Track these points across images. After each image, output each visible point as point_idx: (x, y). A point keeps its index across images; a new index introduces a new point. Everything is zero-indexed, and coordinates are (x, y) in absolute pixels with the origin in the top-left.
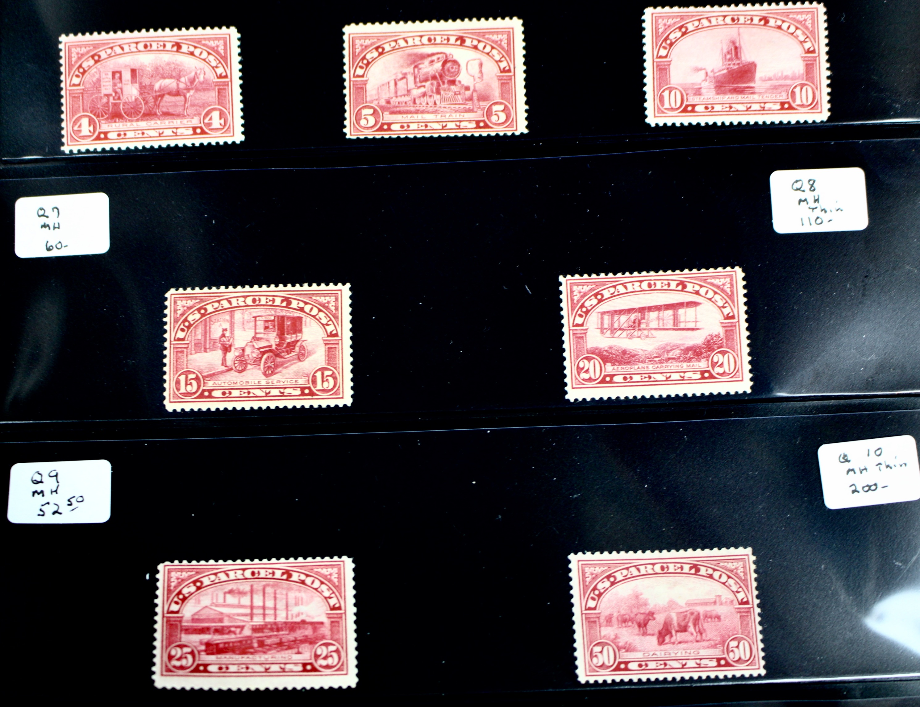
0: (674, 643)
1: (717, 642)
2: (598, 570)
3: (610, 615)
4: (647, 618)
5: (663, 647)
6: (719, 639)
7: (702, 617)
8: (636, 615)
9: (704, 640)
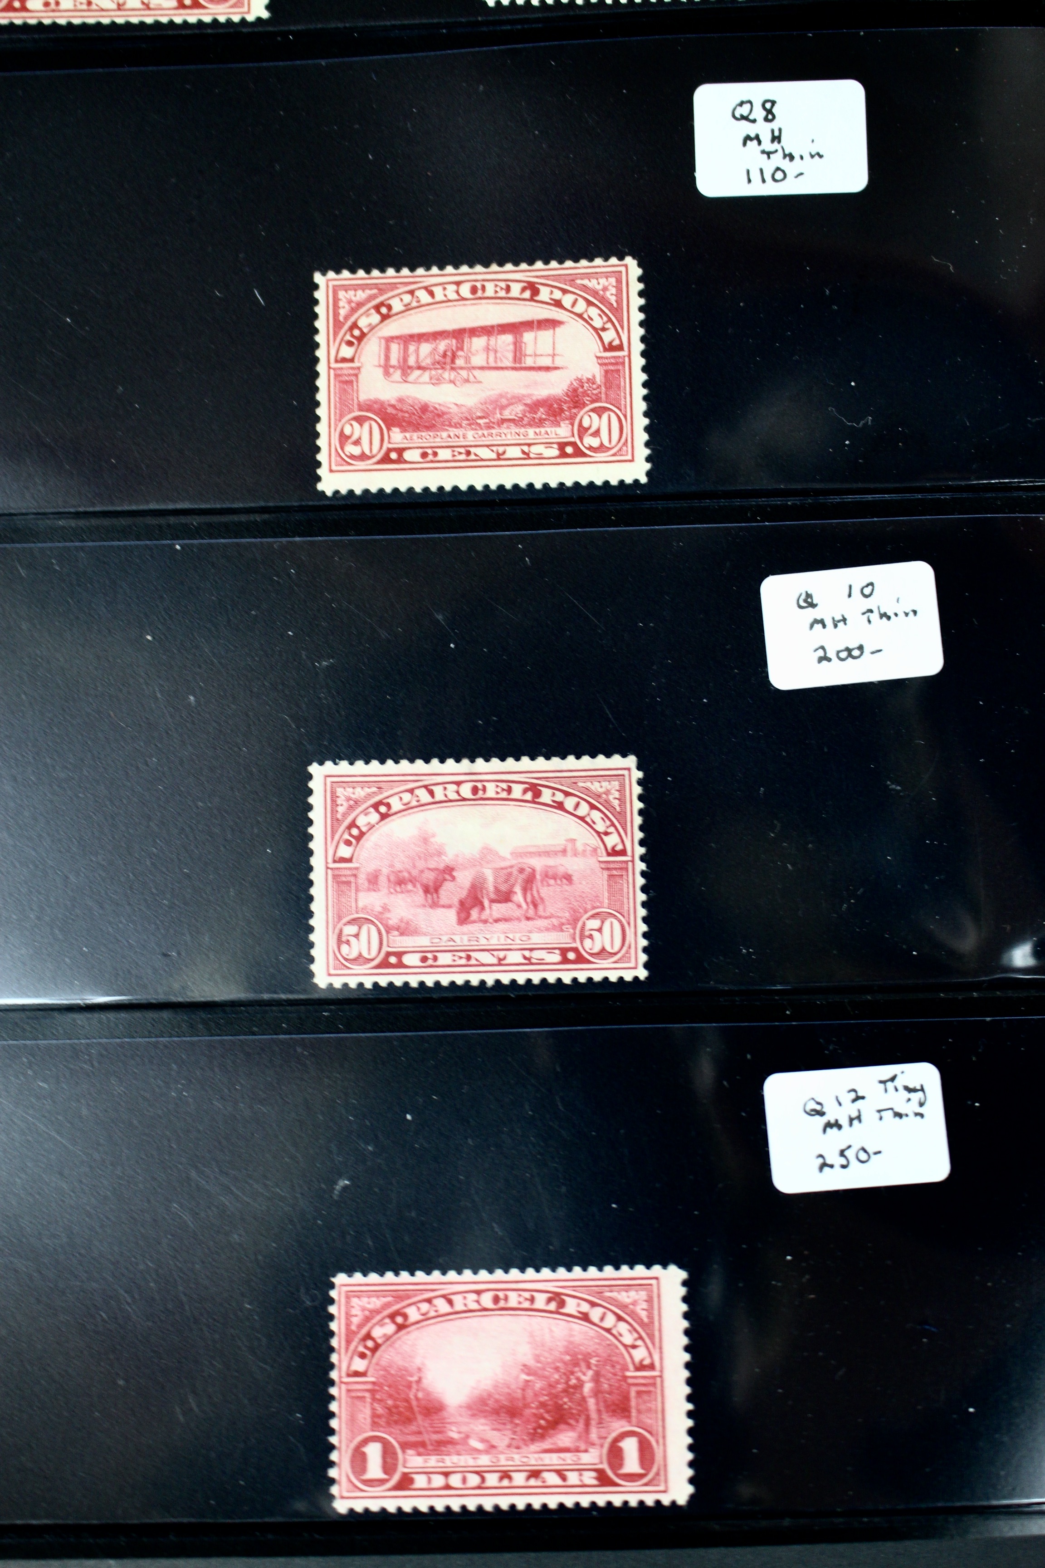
0: (485, 922)
1: (564, 921)
2: (360, 793)
3: (375, 871)
4: (440, 878)
5: (466, 928)
6: (567, 915)
7: (538, 877)
8: (422, 871)
9: (540, 917)
